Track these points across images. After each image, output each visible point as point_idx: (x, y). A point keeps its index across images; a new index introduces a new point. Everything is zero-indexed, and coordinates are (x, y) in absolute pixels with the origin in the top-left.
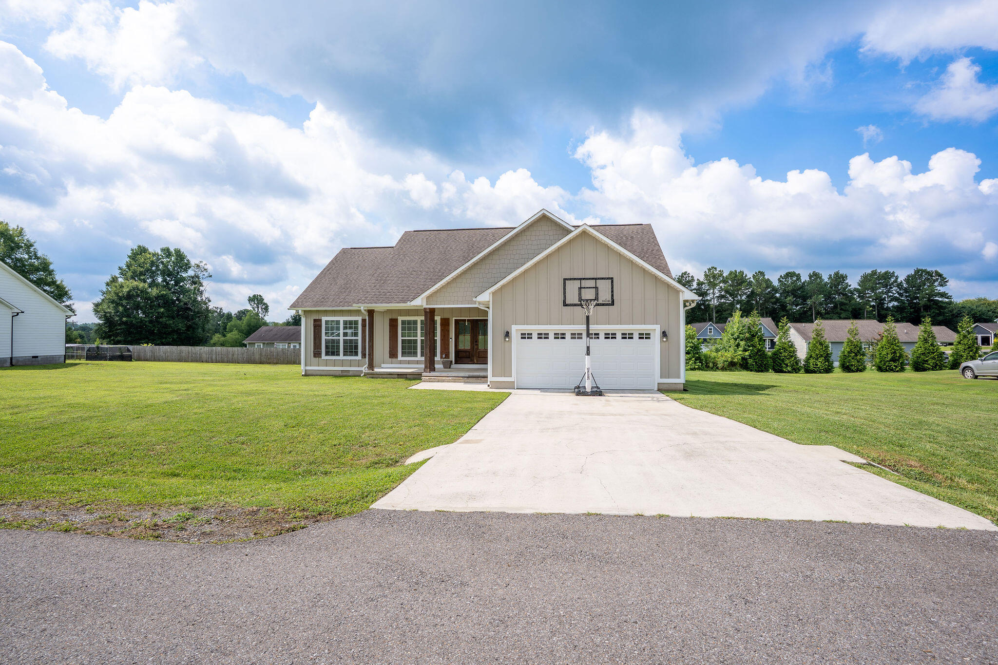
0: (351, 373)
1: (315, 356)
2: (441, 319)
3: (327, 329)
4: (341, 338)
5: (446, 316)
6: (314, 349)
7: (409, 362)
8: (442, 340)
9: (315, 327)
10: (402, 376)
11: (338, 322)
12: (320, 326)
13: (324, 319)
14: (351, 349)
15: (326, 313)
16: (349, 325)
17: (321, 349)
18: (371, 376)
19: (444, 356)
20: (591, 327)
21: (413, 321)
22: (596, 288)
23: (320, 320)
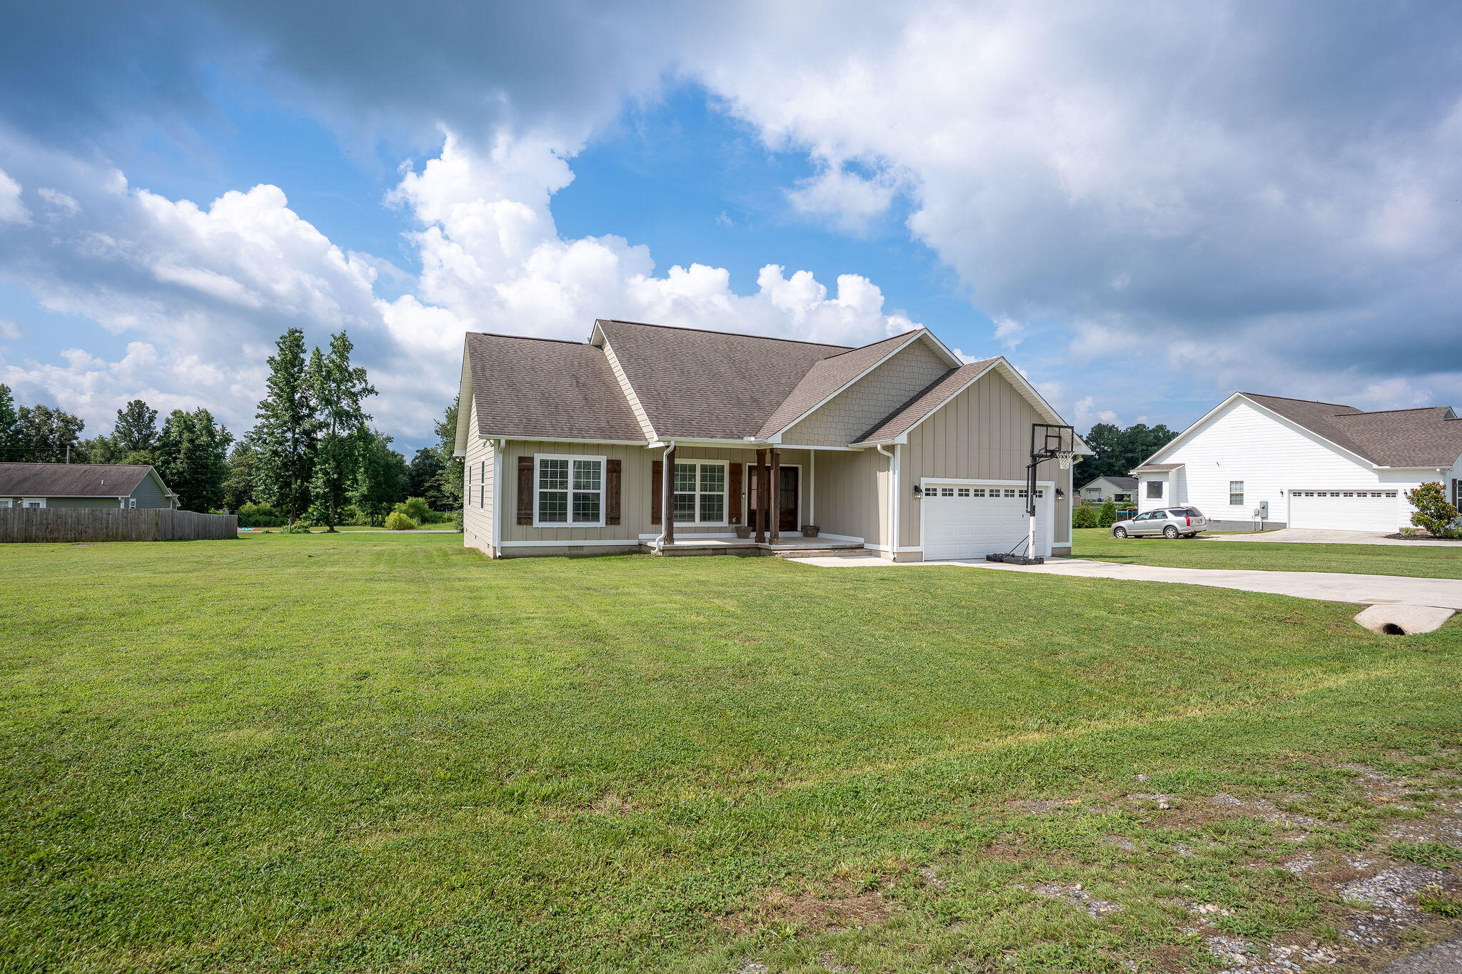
0: (585, 551)
1: (519, 523)
2: (730, 464)
3: (543, 474)
4: (570, 491)
5: (737, 461)
6: (519, 509)
7: (708, 530)
8: (732, 496)
9: (521, 470)
10: (718, 551)
11: (564, 464)
12: (531, 469)
13: (538, 457)
14: (586, 508)
15: (541, 446)
16: (586, 469)
17: (532, 509)
18: (671, 553)
19: (734, 520)
20: (1038, 483)
21: (690, 465)
22: (1060, 437)
23: (532, 459)
